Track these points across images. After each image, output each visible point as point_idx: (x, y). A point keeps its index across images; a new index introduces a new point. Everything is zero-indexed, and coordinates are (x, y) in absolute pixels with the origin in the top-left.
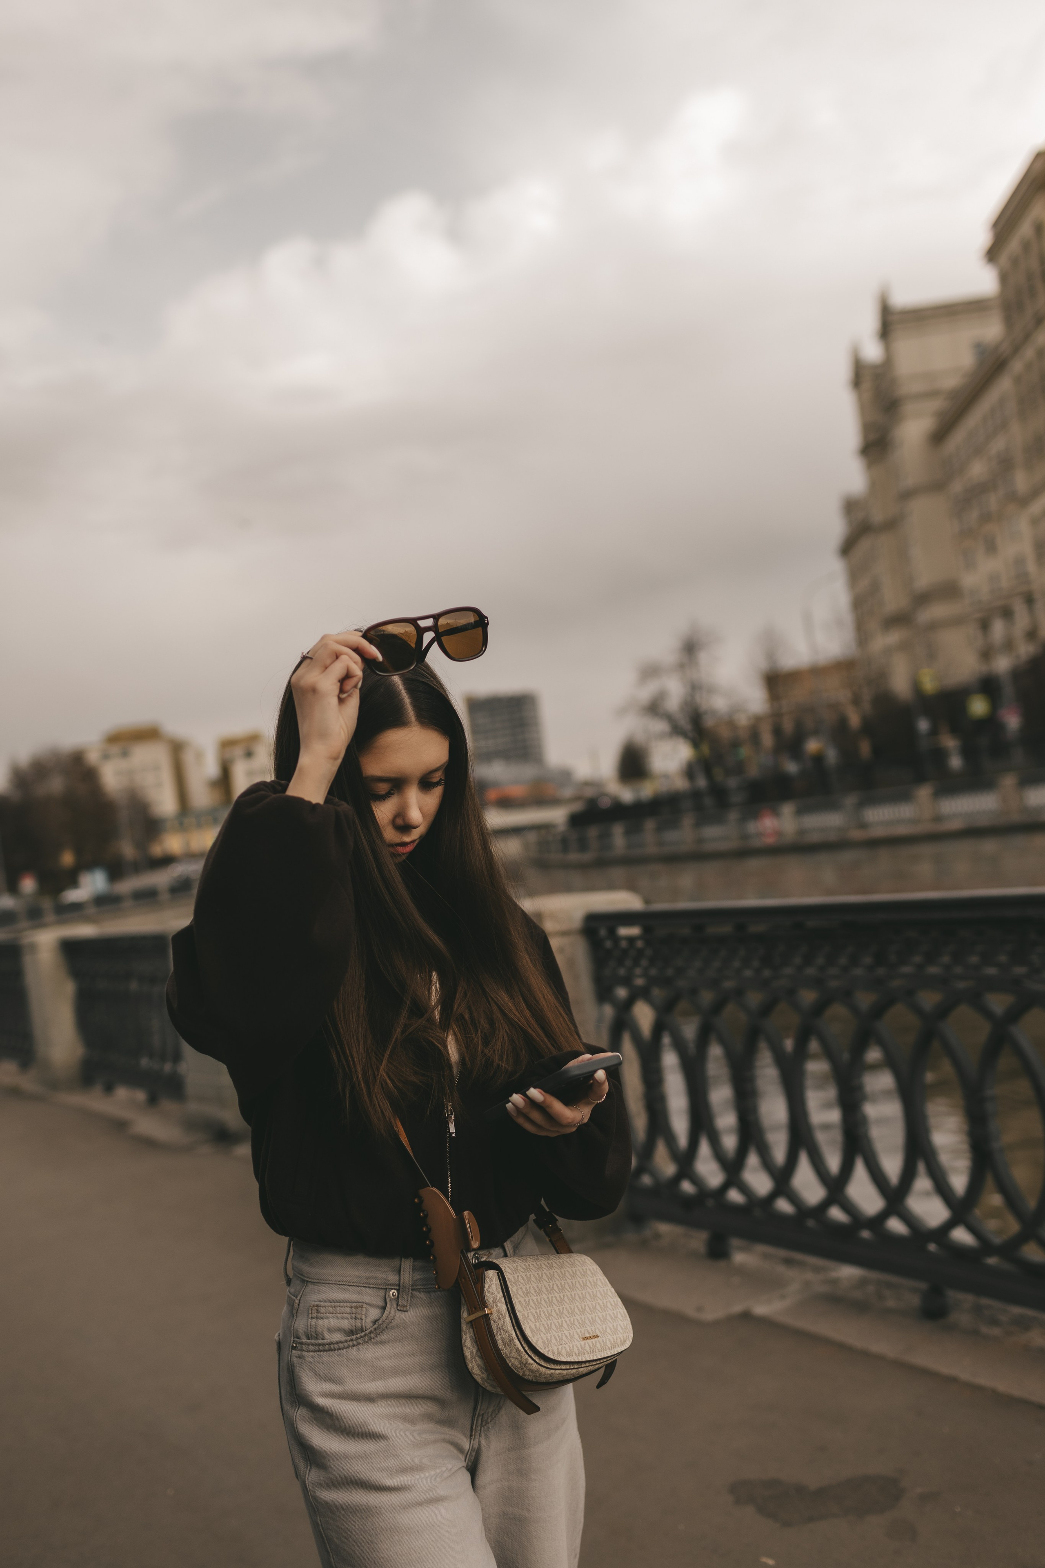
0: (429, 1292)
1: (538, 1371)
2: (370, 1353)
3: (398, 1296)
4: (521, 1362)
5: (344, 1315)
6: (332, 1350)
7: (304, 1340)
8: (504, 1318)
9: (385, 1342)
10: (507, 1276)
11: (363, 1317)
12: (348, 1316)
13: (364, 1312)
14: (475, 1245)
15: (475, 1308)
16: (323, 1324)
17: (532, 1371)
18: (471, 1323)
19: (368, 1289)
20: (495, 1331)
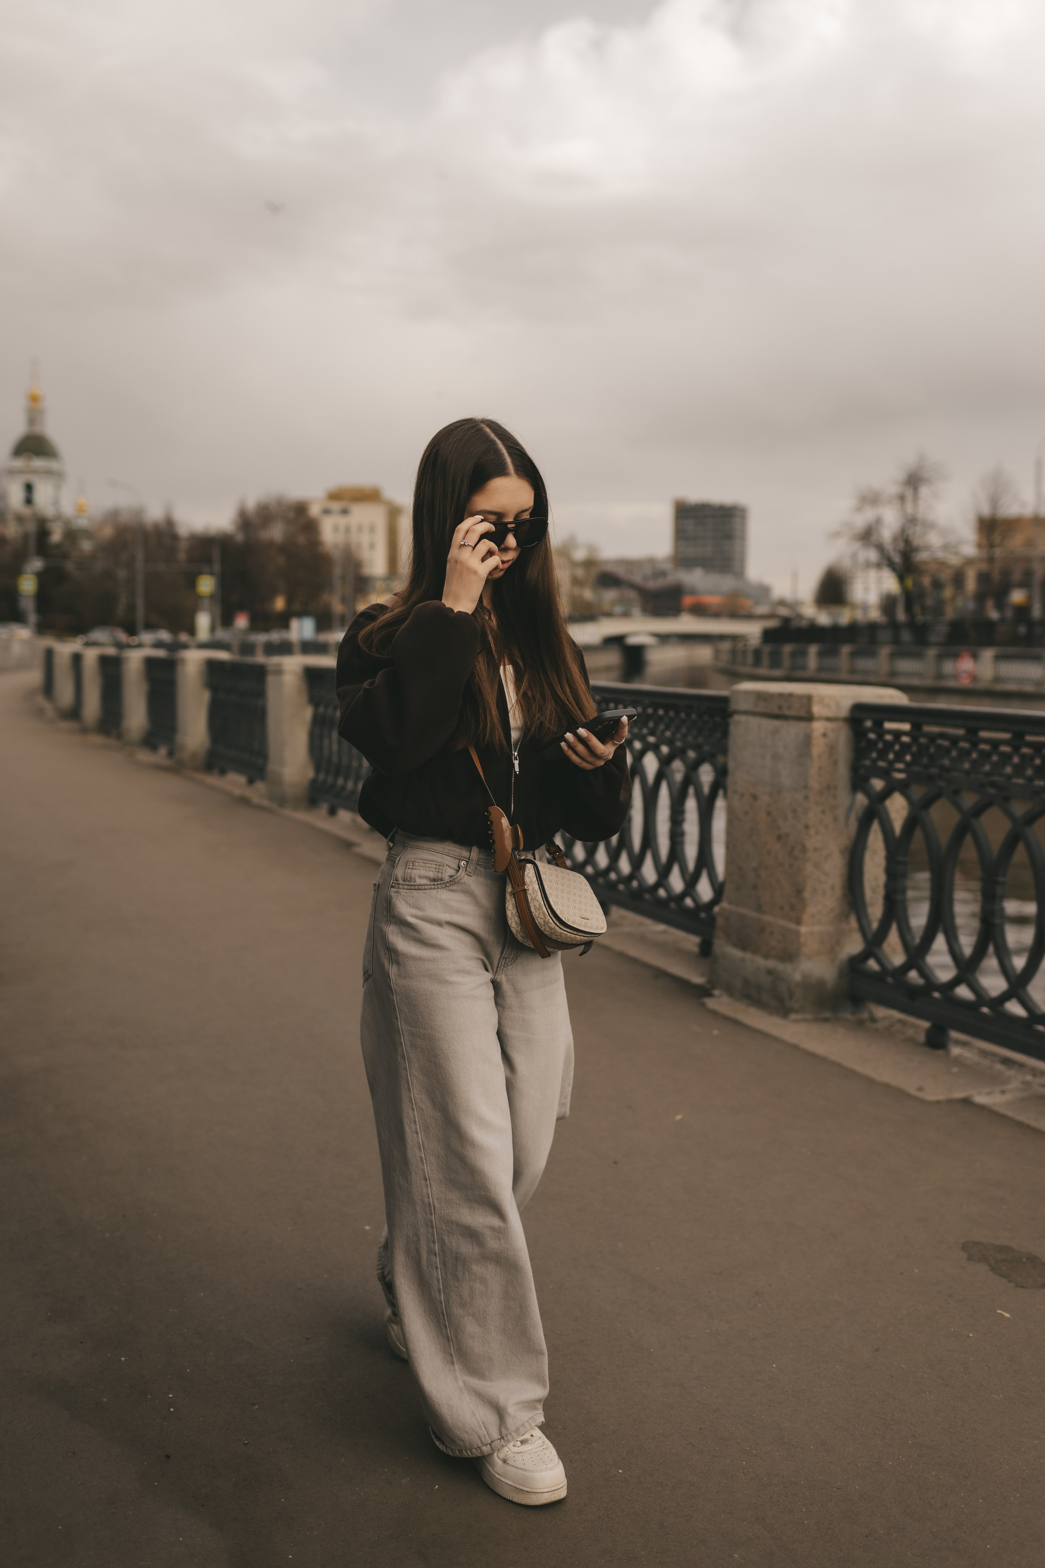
0: (486, 868)
1: (554, 929)
2: (444, 894)
3: (467, 866)
4: (544, 921)
5: (431, 869)
6: (420, 890)
7: (401, 882)
8: (536, 893)
9: (454, 891)
10: (540, 869)
11: (443, 872)
12: (434, 870)
13: (444, 869)
14: (521, 847)
15: (518, 886)
16: (415, 873)
17: (550, 928)
18: (513, 894)
19: (448, 857)
20: (529, 900)
